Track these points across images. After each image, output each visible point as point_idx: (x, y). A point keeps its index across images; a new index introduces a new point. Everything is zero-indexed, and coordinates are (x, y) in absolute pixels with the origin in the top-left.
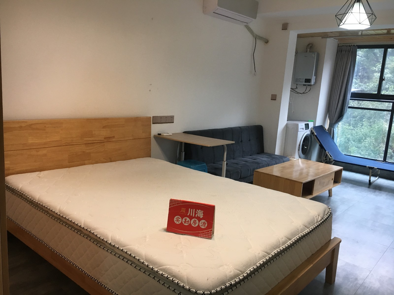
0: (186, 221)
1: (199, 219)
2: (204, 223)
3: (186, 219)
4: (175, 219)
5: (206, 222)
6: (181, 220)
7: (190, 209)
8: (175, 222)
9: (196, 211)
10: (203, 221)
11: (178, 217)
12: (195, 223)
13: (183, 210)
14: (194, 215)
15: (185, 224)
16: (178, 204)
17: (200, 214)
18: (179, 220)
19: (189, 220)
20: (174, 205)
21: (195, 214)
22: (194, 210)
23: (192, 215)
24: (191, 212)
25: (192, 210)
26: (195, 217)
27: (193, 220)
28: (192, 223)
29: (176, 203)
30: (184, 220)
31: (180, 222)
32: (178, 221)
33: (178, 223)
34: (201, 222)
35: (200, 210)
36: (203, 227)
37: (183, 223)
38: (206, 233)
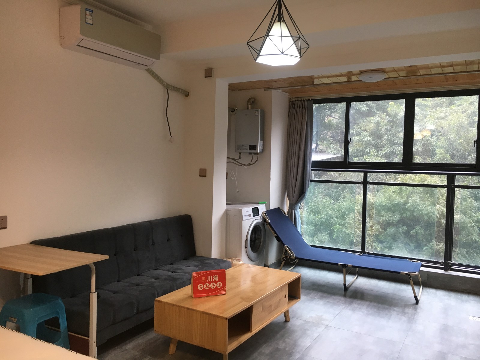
0: (207, 286)
1: (216, 282)
2: (220, 284)
3: (206, 285)
4: (198, 287)
5: (221, 283)
6: (203, 286)
7: (208, 277)
8: (199, 289)
9: (213, 277)
10: (219, 283)
11: (201, 285)
12: (214, 286)
13: (204, 278)
14: (211, 280)
15: (207, 289)
16: (199, 275)
17: (216, 278)
18: (202, 287)
19: (209, 285)
20: (196, 277)
21: (213, 279)
22: (211, 276)
23: (211, 281)
24: (209, 278)
25: (210, 277)
26: (213, 282)
27: (212, 284)
28: (211, 286)
29: (197, 275)
30: (205, 286)
31: (202, 288)
32: (200, 288)
33: (201, 289)
34: (217, 284)
35: (215, 276)
36: (219, 287)
37: (205, 288)
38: (222, 291)
